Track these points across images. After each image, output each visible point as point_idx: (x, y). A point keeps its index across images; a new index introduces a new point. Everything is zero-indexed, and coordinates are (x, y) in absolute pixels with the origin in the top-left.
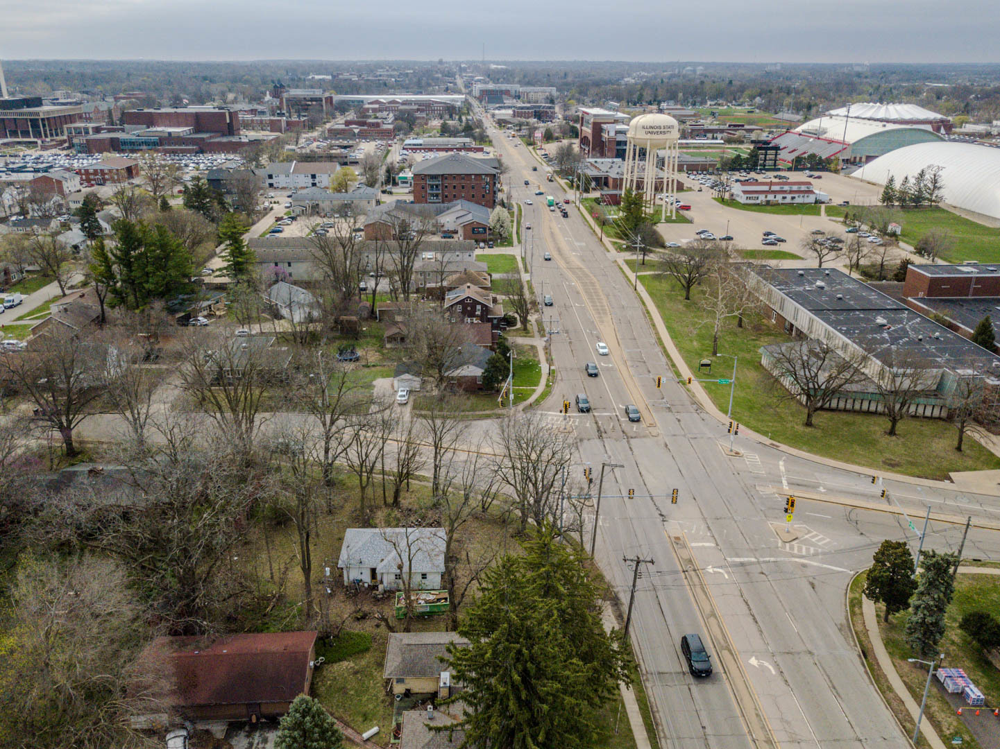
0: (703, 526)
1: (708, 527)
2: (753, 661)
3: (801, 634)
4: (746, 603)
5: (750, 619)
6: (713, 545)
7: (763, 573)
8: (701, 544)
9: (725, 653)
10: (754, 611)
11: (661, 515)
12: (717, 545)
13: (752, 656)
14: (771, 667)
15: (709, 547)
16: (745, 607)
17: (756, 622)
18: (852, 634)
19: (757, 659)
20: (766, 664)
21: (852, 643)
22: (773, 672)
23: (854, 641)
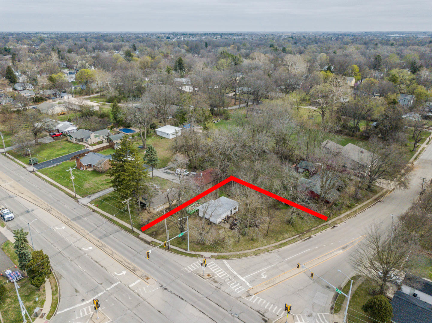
0: (142, 294)
1: (139, 295)
2: (91, 248)
3: (77, 266)
4: (102, 266)
5: (98, 261)
6: (130, 286)
7: (101, 284)
8: (136, 283)
9: (101, 245)
10: (97, 265)
11: (166, 289)
12: (128, 287)
13: (92, 249)
14: (84, 249)
15: (131, 284)
16: (101, 264)
17: (95, 261)
18: (56, 277)
19: (90, 249)
20: (86, 249)
21: (56, 273)
22: (83, 248)
23: (55, 274)
